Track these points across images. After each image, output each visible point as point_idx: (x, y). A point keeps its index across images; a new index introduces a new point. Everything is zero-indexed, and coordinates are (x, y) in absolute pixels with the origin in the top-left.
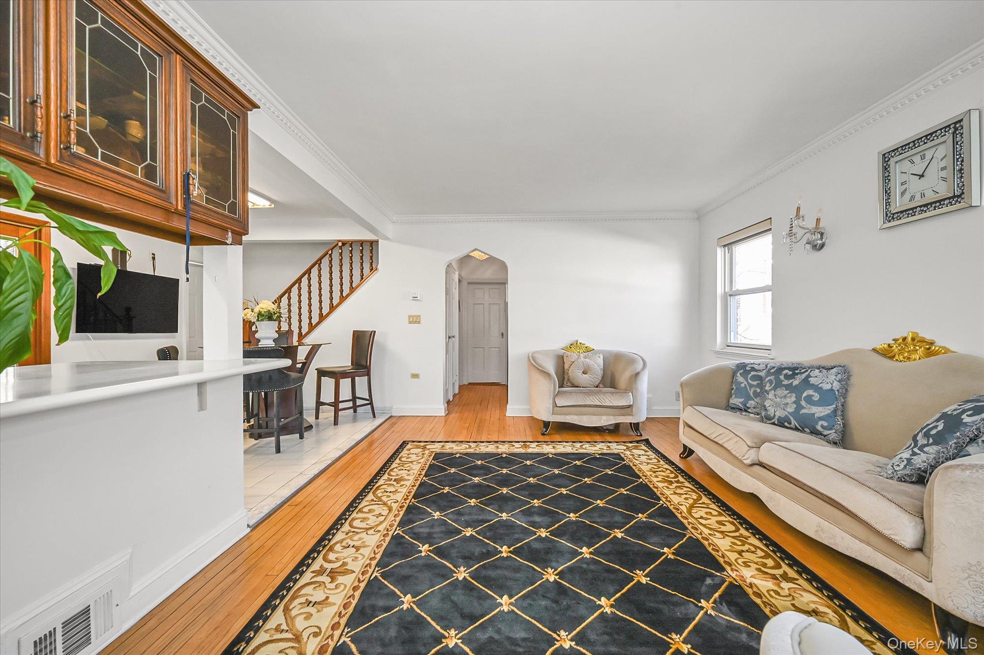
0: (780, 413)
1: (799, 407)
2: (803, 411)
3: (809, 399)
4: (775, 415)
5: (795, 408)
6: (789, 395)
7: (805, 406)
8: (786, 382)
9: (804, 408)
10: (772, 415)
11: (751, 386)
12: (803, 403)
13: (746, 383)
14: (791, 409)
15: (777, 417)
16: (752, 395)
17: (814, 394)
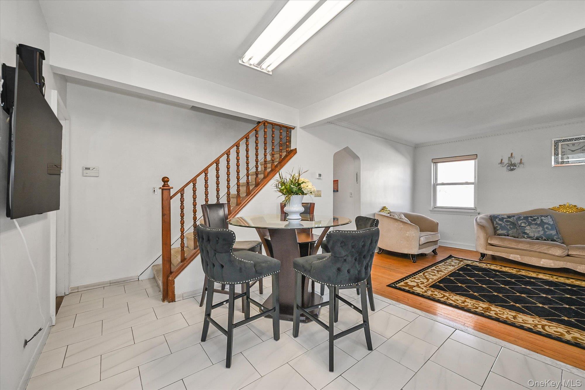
0: (536, 235)
1: (545, 232)
2: (547, 233)
3: (547, 228)
4: (534, 236)
5: (543, 232)
6: (538, 227)
7: (547, 231)
8: (533, 222)
9: (547, 232)
10: (533, 236)
11: (507, 225)
12: (546, 230)
13: (504, 224)
14: (542, 233)
15: (535, 237)
16: (509, 229)
17: (548, 226)
